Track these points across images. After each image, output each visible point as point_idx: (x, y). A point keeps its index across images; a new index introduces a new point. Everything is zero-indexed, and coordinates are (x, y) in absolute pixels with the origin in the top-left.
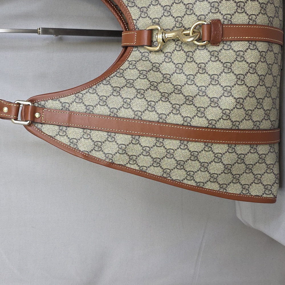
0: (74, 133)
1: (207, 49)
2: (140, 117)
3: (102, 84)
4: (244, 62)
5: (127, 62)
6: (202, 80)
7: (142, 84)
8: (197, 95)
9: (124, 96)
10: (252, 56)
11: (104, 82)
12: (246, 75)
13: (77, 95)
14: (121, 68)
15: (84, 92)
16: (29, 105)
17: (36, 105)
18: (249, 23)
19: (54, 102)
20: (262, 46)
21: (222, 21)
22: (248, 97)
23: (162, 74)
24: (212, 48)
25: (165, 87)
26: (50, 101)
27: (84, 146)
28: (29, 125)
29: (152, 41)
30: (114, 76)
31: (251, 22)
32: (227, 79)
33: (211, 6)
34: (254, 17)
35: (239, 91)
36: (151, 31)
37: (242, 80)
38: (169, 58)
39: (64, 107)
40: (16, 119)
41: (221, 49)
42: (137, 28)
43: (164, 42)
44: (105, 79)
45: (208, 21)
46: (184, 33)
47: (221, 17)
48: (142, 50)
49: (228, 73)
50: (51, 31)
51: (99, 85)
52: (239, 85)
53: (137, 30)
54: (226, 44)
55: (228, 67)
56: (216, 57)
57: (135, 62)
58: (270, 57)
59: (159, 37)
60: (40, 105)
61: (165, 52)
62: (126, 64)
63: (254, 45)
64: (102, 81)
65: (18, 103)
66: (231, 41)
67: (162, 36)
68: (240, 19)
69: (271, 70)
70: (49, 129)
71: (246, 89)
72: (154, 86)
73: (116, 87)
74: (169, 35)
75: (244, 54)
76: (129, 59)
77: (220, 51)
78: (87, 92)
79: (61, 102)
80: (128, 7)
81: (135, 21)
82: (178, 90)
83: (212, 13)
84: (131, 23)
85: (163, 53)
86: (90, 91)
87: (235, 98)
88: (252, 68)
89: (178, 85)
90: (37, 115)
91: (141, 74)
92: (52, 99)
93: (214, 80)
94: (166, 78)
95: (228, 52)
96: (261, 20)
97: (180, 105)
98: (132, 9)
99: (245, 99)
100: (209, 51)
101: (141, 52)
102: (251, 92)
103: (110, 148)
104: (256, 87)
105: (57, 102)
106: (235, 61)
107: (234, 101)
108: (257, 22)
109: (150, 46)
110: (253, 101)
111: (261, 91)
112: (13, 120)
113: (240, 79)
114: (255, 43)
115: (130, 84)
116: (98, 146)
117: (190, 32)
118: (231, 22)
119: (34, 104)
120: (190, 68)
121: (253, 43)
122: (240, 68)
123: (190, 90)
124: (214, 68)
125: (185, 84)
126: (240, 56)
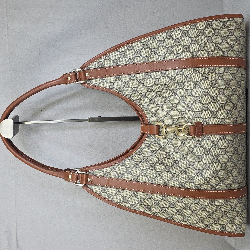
0: (111, 191)
1: (194, 140)
2: (152, 182)
3: (128, 160)
4: (218, 148)
5: (144, 145)
6: (191, 158)
7: (153, 160)
8: (188, 168)
9: (142, 168)
10: (223, 144)
11: (130, 158)
12: (219, 156)
13: (113, 167)
14: (140, 148)
15: (117, 165)
16: (84, 174)
17: (88, 173)
18: (220, 123)
19: (99, 172)
20: (229, 137)
21: (203, 123)
22: (221, 170)
23: (166, 152)
24: (197, 139)
25: (168, 162)
26: (97, 171)
27: (118, 199)
28: (84, 186)
29: (159, 131)
30: (136, 154)
31: (222, 123)
32: (207, 159)
33: (195, 114)
34: (223, 120)
35: (215, 167)
36: (159, 126)
37: (217, 160)
38: (170, 142)
39: (105, 175)
40: (76, 183)
41: (203, 140)
42: (150, 123)
43: (167, 133)
44: (130, 156)
45: (194, 123)
46: (179, 129)
47: (202, 121)
48: (153, 136)
49: (207, 155)
50: (96, 119)
51: (126, 160)
52: (215, 162)
53: (150, 124)
54: (206, 136)
55: (207, 152)
56: (200, 144)
57: (149, 145)
58: (236, 143)
59: (163, 130)
60: (91, 173)
61: (168, 138)
62: (143, 146)
63: (224, 137)
64: (128, 157)
65: (77, 173)
66: (209, 135)
67: (166, 130)
68: (214, 121)
69: (237, 151)
70: (96, 189)
71: (220, 165)
72: (161, 161)
73: (137, 162)
74: (169, 129)
75: (217, 143)
76: (145, 142)
77: (202, 141)
78: (119, 165)
79: (103, 172)
80: (144, 111)
81: (148, 119)
82: (176, 163)
83: (196, 118)
84: (146, 120)
85: (167, 139)
86: (121, 164)
87: (212, 171)
88: (224, 152)
89: (176, 160)
90: (89, 180)
91: (153, 153)
92: (98, 170)
93: (199, 159)
94: (169, 156)
95: (207, 141)
96: (229, 121)
97: (178, 175)
98: (147, 112)
99: (219, 171)
100: (195, 141)
101: (152, 138)
102: (223, 167)
103: (134, 201)
104: (227, 163)
105: (101, 171)
106: (212, 147)
107: (212, 173)
108: (226, 123)
109: (158, 135)
110: (225, 172)
111: (230, 166)
112: (75, 183)
113: (216, 159)
114: (225, 136)
115: (146, 160)
116: (126, 199)
117: (183, 129)
118: (209, 123)
119: (87, 173)
120: (184, 150)
121: (224, 136)
122: (215, 152)
123: (184, 164)
124: (199, 151)
125: (181, 160)
126: (215, 145)
